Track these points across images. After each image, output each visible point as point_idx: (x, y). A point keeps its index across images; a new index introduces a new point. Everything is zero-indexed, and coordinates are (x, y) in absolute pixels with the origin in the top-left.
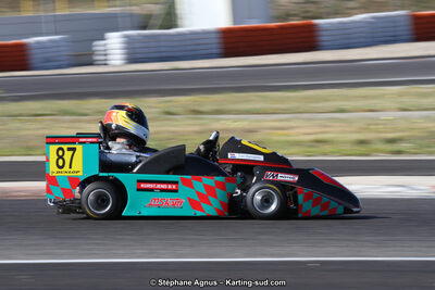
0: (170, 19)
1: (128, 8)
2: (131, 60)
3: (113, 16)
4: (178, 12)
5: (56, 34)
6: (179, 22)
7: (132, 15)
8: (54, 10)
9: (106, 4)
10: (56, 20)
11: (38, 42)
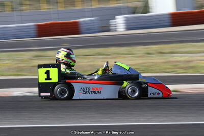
0: (146, 9)
1: (126, 4)
2: (128, 29)
3: (119, 8)
4: (150, 6)
5: (93, 17)
6: (150, 10)
7: (128, 7)
8: (91, 6)
9: (116, 2)
10: (93, 10)
11: (84, 21)
